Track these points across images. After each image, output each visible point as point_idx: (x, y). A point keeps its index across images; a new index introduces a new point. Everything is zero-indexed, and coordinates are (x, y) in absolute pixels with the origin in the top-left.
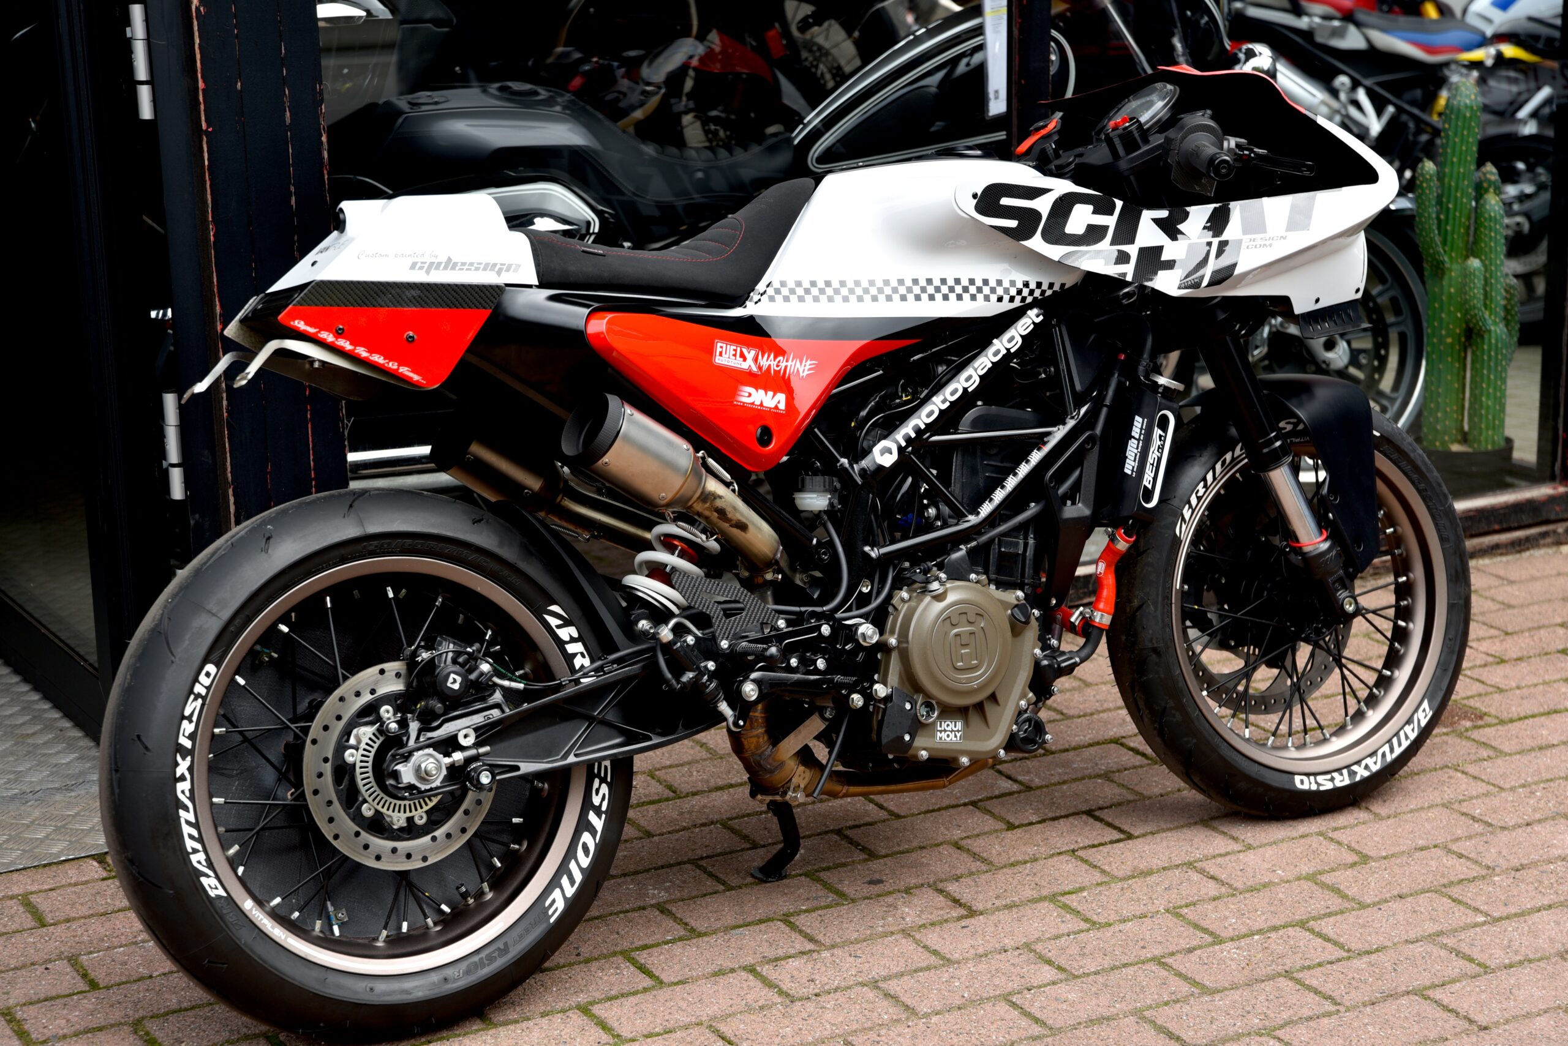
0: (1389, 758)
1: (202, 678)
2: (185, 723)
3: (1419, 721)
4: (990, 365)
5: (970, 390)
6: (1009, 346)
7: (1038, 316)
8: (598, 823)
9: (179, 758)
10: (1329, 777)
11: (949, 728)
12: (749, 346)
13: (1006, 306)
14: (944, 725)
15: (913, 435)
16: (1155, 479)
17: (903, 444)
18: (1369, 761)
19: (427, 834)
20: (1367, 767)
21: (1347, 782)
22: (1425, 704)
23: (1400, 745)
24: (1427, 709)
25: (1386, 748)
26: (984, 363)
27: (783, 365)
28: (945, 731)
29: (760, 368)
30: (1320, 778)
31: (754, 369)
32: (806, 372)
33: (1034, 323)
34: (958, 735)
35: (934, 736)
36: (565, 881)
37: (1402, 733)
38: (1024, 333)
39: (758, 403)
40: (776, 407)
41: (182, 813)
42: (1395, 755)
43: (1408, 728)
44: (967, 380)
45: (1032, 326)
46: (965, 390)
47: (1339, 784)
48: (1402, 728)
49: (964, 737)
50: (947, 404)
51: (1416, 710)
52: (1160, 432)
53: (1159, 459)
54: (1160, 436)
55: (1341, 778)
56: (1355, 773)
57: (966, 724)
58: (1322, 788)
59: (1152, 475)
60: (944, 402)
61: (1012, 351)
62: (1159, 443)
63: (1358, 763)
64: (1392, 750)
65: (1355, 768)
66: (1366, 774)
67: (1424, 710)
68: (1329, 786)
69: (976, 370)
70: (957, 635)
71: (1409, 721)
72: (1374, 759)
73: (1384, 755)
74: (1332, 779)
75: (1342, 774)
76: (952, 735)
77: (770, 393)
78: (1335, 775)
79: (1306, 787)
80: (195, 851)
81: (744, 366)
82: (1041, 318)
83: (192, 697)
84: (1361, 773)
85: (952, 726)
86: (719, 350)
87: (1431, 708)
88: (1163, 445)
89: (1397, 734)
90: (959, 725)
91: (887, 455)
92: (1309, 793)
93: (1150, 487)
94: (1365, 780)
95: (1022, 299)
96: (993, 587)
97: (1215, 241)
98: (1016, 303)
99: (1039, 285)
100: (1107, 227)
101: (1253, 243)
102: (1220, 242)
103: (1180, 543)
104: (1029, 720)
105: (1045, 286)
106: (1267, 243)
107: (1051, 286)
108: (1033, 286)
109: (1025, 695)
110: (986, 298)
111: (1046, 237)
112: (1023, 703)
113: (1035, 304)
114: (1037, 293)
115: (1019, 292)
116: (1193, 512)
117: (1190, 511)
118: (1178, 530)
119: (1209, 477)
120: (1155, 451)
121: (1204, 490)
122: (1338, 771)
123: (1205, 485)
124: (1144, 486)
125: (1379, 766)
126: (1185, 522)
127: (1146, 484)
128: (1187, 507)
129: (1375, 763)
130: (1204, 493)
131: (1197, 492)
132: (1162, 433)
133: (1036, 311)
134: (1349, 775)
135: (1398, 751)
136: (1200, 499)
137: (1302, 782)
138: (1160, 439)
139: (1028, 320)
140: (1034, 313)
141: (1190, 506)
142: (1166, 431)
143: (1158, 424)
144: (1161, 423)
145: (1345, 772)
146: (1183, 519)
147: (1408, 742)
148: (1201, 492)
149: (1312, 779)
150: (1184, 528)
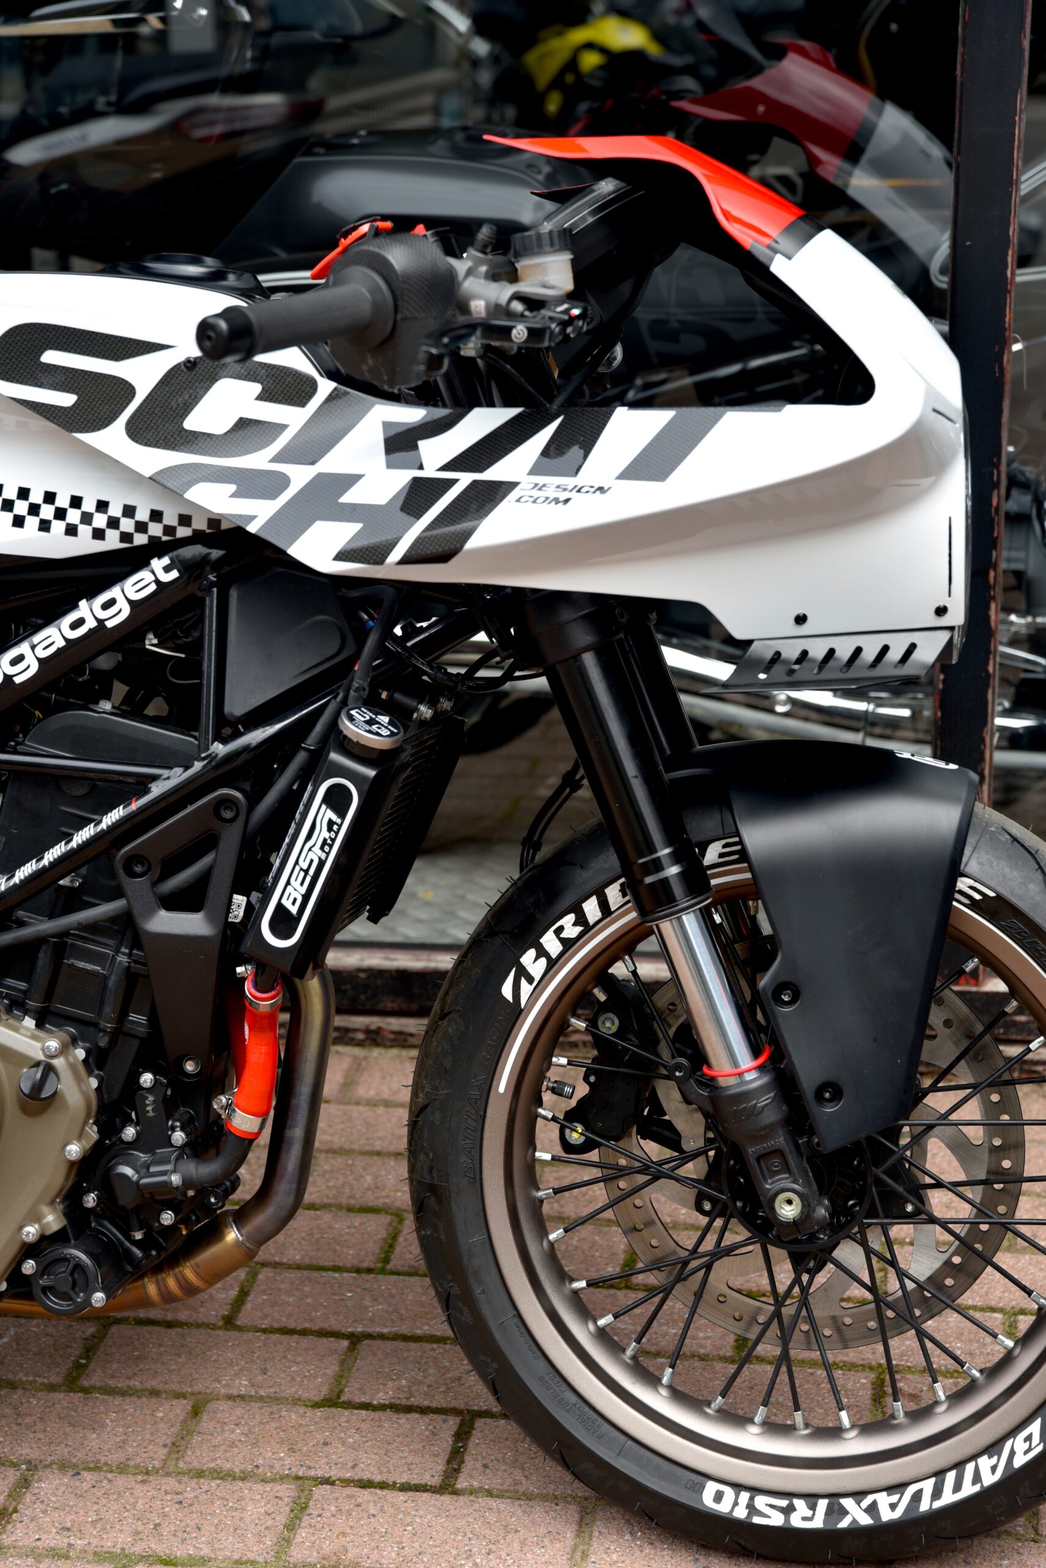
0: (924, 1506)
3: (1012, 1453)
4: (61, 643)
5: (18, 680)
6: (102, 615)
7: (167, 569)
10: (784, 1503)
13: (84, 545)
16: (306, 897)
18: (883, 1500)
20: (872, 1509)
21: (818, 1523)
23: (957, 1487)
24: (1036, 1439)
25: (928, 1486)
26: (52, 637)
30: (761, 1502)
33: (157, 581)
37: (970, 1468)
38: (135, 596)
42: (937, 1505)
43: (985, 1462)
44: (15, 662)
45: (153, 587)
46: (9, 679)
47: (796, 1521)
48: (974, 1457)
51: (1013, 1432)
52: (331, 815)
53: (321, 864)
54: (331, 823)
55: (809, 1513)
56: (844, 1512)
58: (756, 1520)
59: (303, 890)
61: (110, 624)
62: (325, 834)
63: (858, 1495)
64: (937, 1493)
65: (848, 1503)
66: (865, 1520)
67: (1029, 1438)
68: (776, 1520)
69: (33, 647)
71: (993, 1448)
72: (894, 1498)
73: (917, 1497)
74: (788, 1511)
75: (813, 1507)
78: (799, 1504)
79: (724, 1507)
82: (174, 574)
84: (856, 1514)
87: (1041, 1439)
88: (333, 840)
92: (727, 1523)
93: (294, 910)
94: (857, 1531)
95: (126, 537)
96: (29, 1022)
97: (465, 479)
98: (112, 541)
99: (156, 516)
100: (284, 427)
101: (536, 493)
102: (475, 483)
103: (516, 1012)
104: (65, 1260)
105: (170, 519)
106: (563, 496)
107: (185, 520)
108: (142, 515)
109: (37, 1218)
110: (45, 526)
111: (138, 431)
112: (31, 1232)
113: (156, 548)
114: (155, 529)
115: (113, 523)
116: (553, 964)
117: (543, 961)
118: (507, 991)
119: (591, 908)
120: (317, 849)
121: (579, 929)
122: (812, 1498)
123: (581, 920)
124: (280, 907)
125: (897, 1514)
126: (530, 980)
127: (287, 903)
128: (531, 953)
129: (893, 1506)
130: (581, 935)
131: (561, 929)
132: (334, 818)
133: (166, 561)
134: (829, 1512)
135: (948, 1497)
136: (568, 944)
137: (719, 1497)
138: (330, 829)
139: (145, 575)
140: (158, 564)
141: (542, 952)
142: (342, 815)
143: (326, 800)
144: (337, 800)
145: (823, 1504)
146: (522, 972)
147: (977, 1488)
148: (571, 931)
149: (745, 1496)
150: (526, 989)
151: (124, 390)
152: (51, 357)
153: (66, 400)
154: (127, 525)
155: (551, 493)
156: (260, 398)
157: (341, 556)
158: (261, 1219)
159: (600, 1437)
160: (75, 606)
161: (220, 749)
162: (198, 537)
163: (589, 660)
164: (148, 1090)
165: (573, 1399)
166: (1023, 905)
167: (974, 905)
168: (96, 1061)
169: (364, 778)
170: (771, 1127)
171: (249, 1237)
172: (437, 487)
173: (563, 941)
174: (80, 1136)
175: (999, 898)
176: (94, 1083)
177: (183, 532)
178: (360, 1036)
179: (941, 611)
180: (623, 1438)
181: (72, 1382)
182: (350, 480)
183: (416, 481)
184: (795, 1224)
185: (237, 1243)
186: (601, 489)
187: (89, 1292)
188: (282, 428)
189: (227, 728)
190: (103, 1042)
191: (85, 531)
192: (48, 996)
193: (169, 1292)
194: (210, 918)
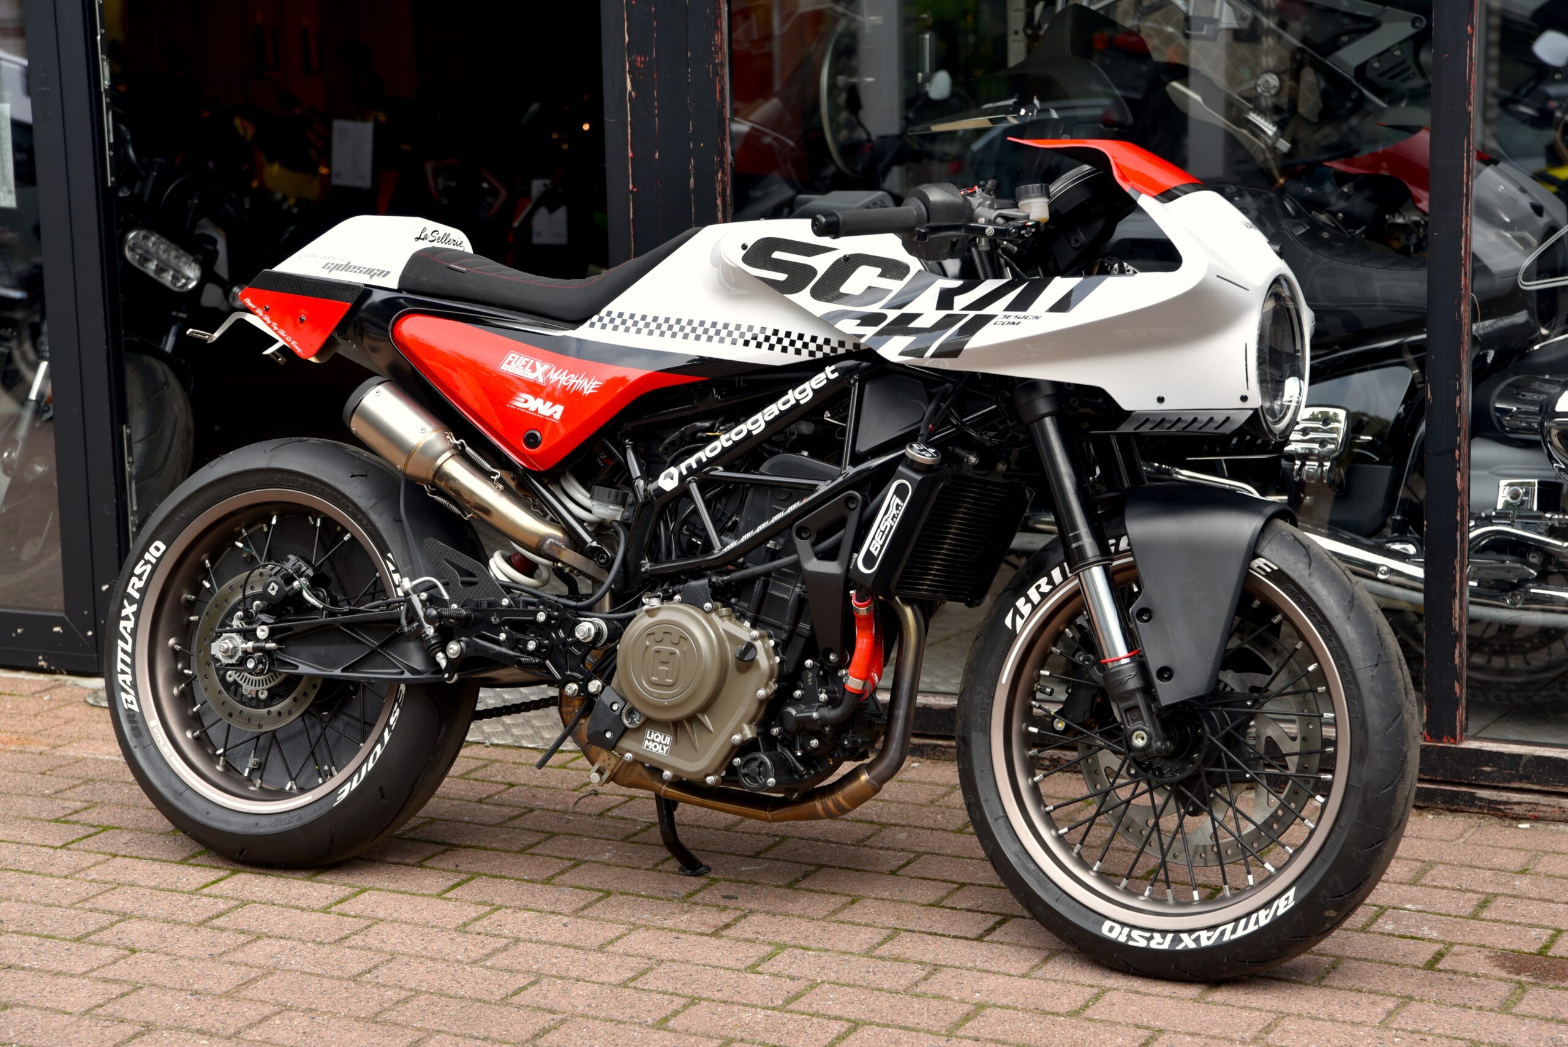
0: (1226, 938)
1: (152, 549)
2: (134, 580)
3: (1278, 907)
4: (777, 413)
5: (754, 433)
6: (799, 397)
7: (833, 372)
8: (387, 736)
9: (126, 602)
10: (1148, 935)
11: (658, 740)
12: (544, 360)
13: (790, 358)
14: (653, 736)
15: (694, 466)
16: (882, 546)
17: (685, 472)
18: (1204, 934)
19: (265, 707)
20: (1197, 940)
21: (1165, 946)
22: (1291, 893)
23: (1245, 928)
24: (1291, 900)
25: (1230, 927)
26: (773, 410)
27: (572, 382)
28: (653, 741)
29: (548, 380)
30: (1135, 934)
31: (541, 380)
32: (590, 391)
33: (827, 378)
34: (666, 748)
35: (642, 743)
36: (356, 778)
37: (1254, 917)
38: (816, 387)
39: (533, 409)
40: (551, 416)
41: (120, 643)
42: (1232, 938)
43: (1262, 913)
44: (753, 424)
45: (825, 382)
46: (749, 432)
47: (1153, 945)
48: (1257, 910)
49: (671, 752)
50: (730, 443)
51: (1279, 896)
52: (898, 501)
54: (898, 505)
55: (1161, 941)
56: (1181, 941)
57: (675, 741)
58: (1131, 943)
59: (881, 542)
60: (727, 440)
61: (802, 402)
62: (895, 512)
63: (1190, 932)
64: (1234, 931)
65: (1184, 936)
66: (1192, 945)
67: (1287, 899)
68: (1142, 943)
69: (764, 416)
70: (657, 651)
71: (1267, 905)
72: (1210, 934)
74: (1149, 939)
75: (1164, 938)
76: (659, 747)
77: (549, 404)
78: (1157, 936)
79: (1113, 935)
80: (123, 672)
81: (531, 376)
82: (836, 375)
83: (142, 562)
84: (1188, 942)
85: (661, 738)
86: (510, 358)
87: (1294, 899)
88: (898, 514)
89: (1248, 915)
90: (668, 740)
91: (669, 480)
92: (1114, 944)
93: (876, 553)
94: (1187, 952)
95: (812, 353)
96: (747, 624)
97: (972, 314)
98: (805, 356)
99: (827, 341)
100: (890, 291)
101: (1004, 320)
102: (977, 316)
103: (1013, 635)
104: (755, 759)
105: (834, 343)
106: (1017, 321)
107: (842, 344)
108: (820, 341)
109: (740, 730)
110: (771, 347)
111: (816, 294)
112: (737, 738)
113: (827, 360)
114: (827, 349)
115: (805, 345)
116: (1035, 607)
117: (1029, 605)
118: (1008, 622)
119: (1056, 574)
120: (890, 520)
121: (1050, 587)
122: (1164, 932)
123: (1051, 581)
124: (869, 552)
125: (1210, 942)
126: (1022, 617)
127: (872, 550)
128: (1022, 600)
129: (1209, 938)
130: (1051, 591)
131: (1038, 587)
132: (900, 502)
133: (833, 367)
134: (1173, 941)
135: (1240, 933)
136: (1044, 596)
137: (1111, 929)
138: (897, 509)
139: (822, 376)
140: (828, 369)
141: (1028, 600)
142: (903, 501)
143: (895, 493)
144: (901, 492)
145: (1170, 936)
146: (1017, 612)
147: (1256, 927)
148: (1046, 588)
149: (1126, 930)
150: (1020, 622)
151: (812, 271)
152: (777, 255)
153: (782, 277)
154: (812, 347)
155: (1011, 320)
156: (881, 275)
157: (902, 354)
158: (881, 767)
159: (1047, 890)
160: (786, 393)
161: (851, 470)
162: (848, 355)
163: (1048, 421)
164: (810, 669)
165: (1033, 867)
166: (1294, 575)
167: (1267, 575)
168: (781, 648)
169: (916, 480)
170: (1132, 692)
171: (874, 778)
172: (958, 318)
173: (1042, 594)
174: (766, 686)
175: (1280, 570)
176: (777, 659)
177: (841, 351)
178: (1047, 763)
179: (1244, 399)
180: (1060, 893)
181: (790, 886)
182: (915, 316)
183: (948, 316)
184: (1143, 749)
185: (867, 781)
186: (1037, 318)
187: (767, 777)
188: (889, 291)
189: (857, 459)
190: (784, 636)
191: (791, 350)
192: (758, 611)
193: (829, 809)
194: (841, 564)
